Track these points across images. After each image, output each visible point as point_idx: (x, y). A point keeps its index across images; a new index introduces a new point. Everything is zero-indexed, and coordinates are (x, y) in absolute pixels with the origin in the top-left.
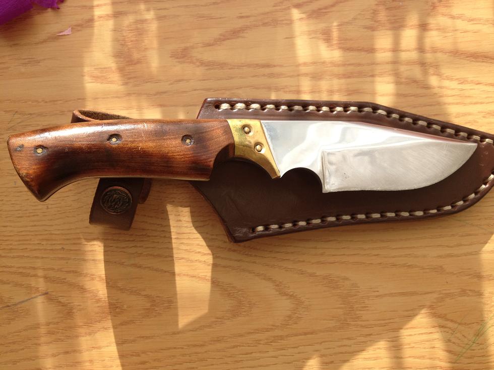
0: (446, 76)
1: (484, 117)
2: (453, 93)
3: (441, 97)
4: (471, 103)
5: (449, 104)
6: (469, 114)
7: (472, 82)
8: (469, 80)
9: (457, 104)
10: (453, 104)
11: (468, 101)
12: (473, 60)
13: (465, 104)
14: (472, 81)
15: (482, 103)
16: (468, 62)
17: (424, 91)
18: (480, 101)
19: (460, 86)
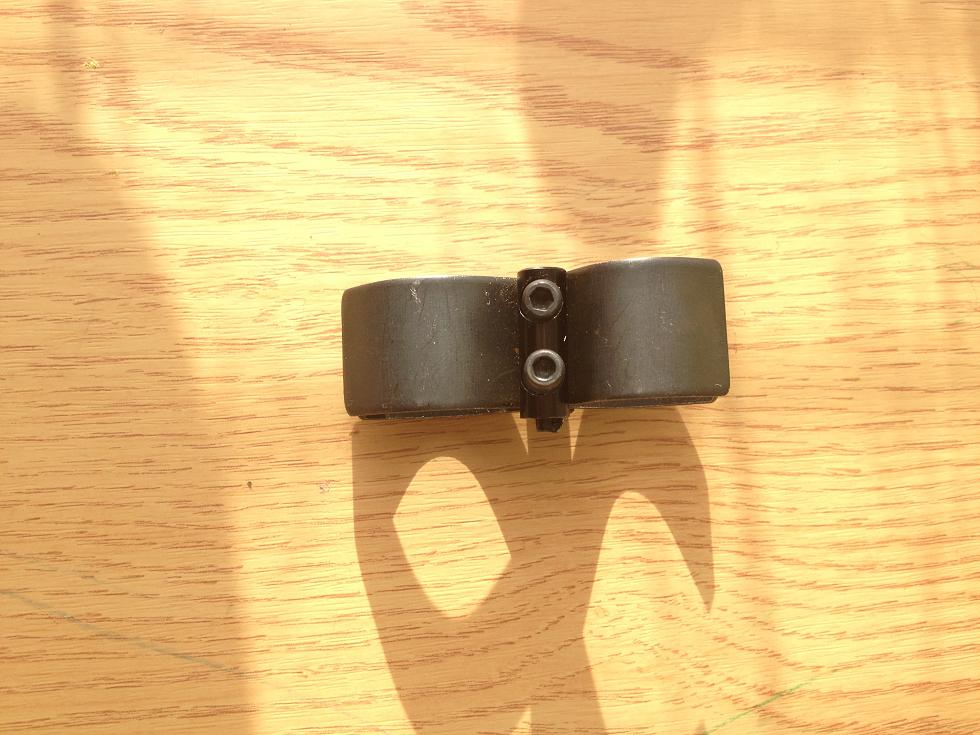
0: (158, 112)
1: (301, 268)
2: (182, 173)
3: (132, 185)
4: (251, 215)
5: (164, 214)
6: (244, 254)
7: (257, 137)
8: (248, 129)
9: (196, 214)
10: (179, 213)
11: (240, 205)
12: (268, 57)
13: (225, 217)
14: (257, 133)
15: (293, 216)
16: (248, 63)
17: (67, 162)
18: (287, 208)
19: (212, 151)
